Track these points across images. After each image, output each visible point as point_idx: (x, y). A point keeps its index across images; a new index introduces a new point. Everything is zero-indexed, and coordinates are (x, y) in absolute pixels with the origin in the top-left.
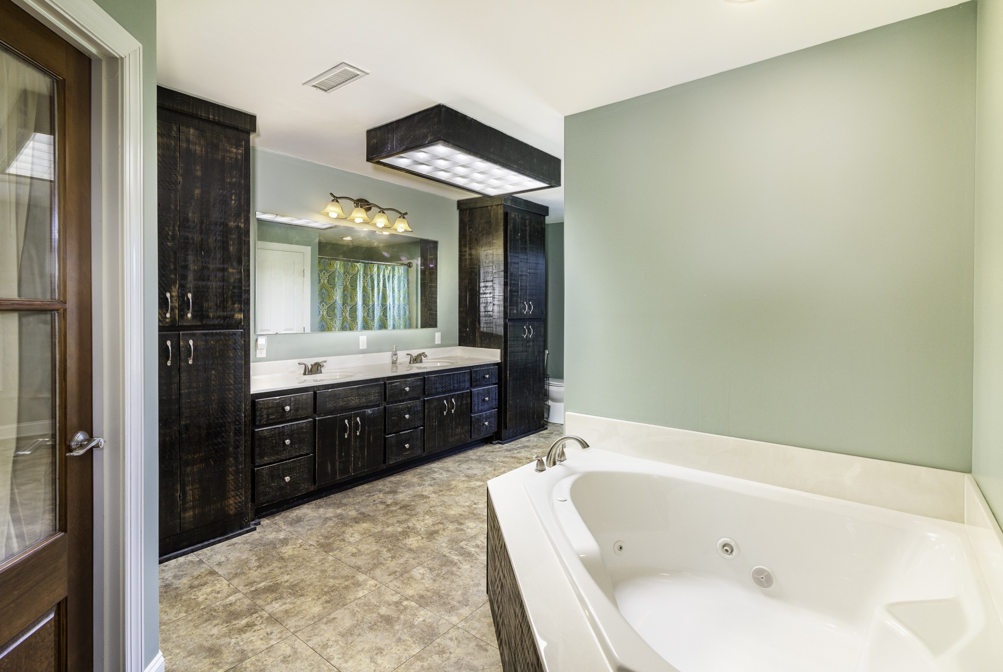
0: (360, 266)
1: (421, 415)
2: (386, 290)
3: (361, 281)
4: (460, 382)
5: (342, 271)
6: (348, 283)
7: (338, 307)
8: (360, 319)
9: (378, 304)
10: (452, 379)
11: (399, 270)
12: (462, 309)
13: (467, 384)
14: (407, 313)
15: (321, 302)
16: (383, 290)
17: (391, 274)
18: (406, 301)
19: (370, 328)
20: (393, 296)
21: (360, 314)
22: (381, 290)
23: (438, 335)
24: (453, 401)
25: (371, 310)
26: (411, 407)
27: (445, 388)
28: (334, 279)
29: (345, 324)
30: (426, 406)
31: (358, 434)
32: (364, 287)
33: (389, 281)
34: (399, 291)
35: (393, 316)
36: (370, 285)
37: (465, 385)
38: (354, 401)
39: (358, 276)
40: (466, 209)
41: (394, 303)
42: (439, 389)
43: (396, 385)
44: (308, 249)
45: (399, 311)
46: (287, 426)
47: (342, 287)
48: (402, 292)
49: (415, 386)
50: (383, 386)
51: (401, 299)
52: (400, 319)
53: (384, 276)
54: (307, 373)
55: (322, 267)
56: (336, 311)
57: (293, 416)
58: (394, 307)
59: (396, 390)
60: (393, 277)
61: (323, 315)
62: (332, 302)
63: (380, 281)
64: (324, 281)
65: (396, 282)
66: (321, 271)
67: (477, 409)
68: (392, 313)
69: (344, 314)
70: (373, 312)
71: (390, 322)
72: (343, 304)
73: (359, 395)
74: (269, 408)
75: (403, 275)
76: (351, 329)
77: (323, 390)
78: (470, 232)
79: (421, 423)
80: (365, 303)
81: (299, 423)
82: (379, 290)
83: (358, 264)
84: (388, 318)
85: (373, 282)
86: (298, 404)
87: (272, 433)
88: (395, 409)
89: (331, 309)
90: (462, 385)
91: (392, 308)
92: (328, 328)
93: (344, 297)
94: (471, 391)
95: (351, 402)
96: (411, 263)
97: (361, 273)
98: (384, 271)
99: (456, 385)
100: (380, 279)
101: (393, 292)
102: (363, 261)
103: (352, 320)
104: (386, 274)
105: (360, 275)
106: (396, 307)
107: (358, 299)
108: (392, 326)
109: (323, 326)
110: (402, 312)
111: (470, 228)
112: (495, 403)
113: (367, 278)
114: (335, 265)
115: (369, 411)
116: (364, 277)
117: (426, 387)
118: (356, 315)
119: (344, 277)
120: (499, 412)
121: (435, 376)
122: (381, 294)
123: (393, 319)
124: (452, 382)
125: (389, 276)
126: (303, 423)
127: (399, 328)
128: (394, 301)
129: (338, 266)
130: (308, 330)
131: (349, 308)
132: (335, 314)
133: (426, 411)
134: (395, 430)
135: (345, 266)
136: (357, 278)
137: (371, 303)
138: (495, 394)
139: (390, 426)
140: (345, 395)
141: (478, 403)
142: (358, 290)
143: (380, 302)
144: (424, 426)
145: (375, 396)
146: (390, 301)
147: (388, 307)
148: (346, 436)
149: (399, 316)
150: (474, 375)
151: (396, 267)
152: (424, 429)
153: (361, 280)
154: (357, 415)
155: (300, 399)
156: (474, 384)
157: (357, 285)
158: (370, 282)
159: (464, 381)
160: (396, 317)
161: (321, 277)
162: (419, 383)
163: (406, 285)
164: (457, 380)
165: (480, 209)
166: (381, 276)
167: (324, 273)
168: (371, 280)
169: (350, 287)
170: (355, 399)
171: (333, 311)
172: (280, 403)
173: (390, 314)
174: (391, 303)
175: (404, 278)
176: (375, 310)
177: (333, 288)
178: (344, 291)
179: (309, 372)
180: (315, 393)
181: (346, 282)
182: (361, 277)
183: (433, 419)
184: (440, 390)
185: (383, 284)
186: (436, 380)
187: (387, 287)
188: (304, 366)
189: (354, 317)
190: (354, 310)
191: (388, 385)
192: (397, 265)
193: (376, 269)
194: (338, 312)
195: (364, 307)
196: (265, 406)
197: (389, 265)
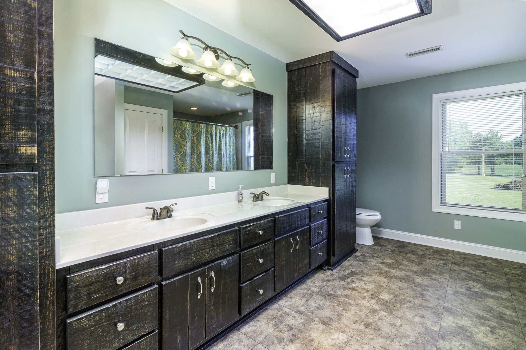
0: (203, 126)
1: (272, 256)
2: (221, 143)
3: (204, 137)
4: (302, 220)
5: (190, 129)
6: (195, 137)
7: (188, 155)
8: (204, 163)
9: (216, 153)
10: (296, 218)
11: (230, 130)
12: (290, 154)
13: (307, 221)
14: (235, 159)
15: (176, 151)
16: (219, 143)
17: (225, 133)
18: (235, 152)
19: (211, 170)
20: (226, 148)
21: (203, 160)
22: (218, 143)
23: (273, 176)
24: (298, 238)
25: (211, 157)
26: (264, 250)
27: (291, 226)
28: (185, 134)
29: (193, 167)
30: (276, 247)
31: (212, 290)
32: (206, 140)
33: (223, 137)
34: (230, 144)
35: (226, 161)
36: (210, 139)
37: (306, 222)
38: (208, 254)
39: (202, 133)
40: (295, 70)
41: (226, 153)
42: (287, 227)
43: (250, 230)
44: (165, 112)
45: (230, 158)
46: (120, 303)
47: (191, 140)
48: (231, 145)
49: (267, 228)
50: (238, 232)
51: (231, 150)
52: (230, 163)
53: (220, 133)
54: (155, 217)
55: (176, 126)
56: (186, 158)
57: (129, 288)
58: (226, 155)
59: (250, 234)
60: (226, 134)
61: (177, 160)
62: (183, 151)
63: (217, 137)
64: (177, 136)
65: (228, 138)
66: (175, 129)
67: (314, 242)
68: (225, 159)
69: (192, 160)
70: (213, 158)
71: (224, 166)
72: (192, 153)
73: (213, 246)
74: (91, 284)
75: (232, 134)
76: (197, 171)
77: (171, 245)
78: (299, 89)
79: (273, 265)
80: (207, 153)
81: (138, 296)
82: (216, 143)
83: (202, 125)
84: (223, 163)
85: (212, 137)
86: (138, 270)
87: (97, 318)
88: (250, 254)
89: (183, 155)
90: (304, 221)
91: (225, 156)
92: (181, 170)
93: (192, 147)
94: (310, 226)
95: (205, 256)
96: (237, 126)
97: (204, 131)
98: (220, 130)
99: (299, 223)
100: (217, 135)
101: (226, 145)
102: (205, 122)
103: (198, 164)
104: (221, 132)
105: (203, 132)
106: (228, 155)
107: (202, 149)
108: (225, 168)
109: (177, 168)
110: (232, 159)
111: (298, 85)
112: (325, 235)
113: (208, 134)
114: (185, 125)
115: (224, 262)
116: (206, 134)
117: (276, 228)
118: (201, 161)
119: (192, 133)
120: (328, 242)
121: (284, 216)
122: (218, 146)
123: (226, 164)
124: (296, 220)
125: (223, 134)
126: (144, 293)
127: (230, 170)
128: (226, 151)
129: (188, 125)
130: (166, 172)
131: (196, 155)
132: (186, 160)
133: (277, 251)
134: (249, 277)
135: (193, 126)
136: (201, 134)
137: (211, 152)
138: (325, 227)
139: (245, 274)
140: (198, 248)
141: (315, 236)
142: (202, 142)
143: (217, 152)
144: (274, 267)
145: (230, 244)
146: (224, 151)
147: (223, 155)
148: (199, 297)
149: (230, 161)
150: (312, 211)
151: (228, 128)
152: (275, 269)
153: (204, 135)
154: (211, 269)
155: (140, 263)
156: (312, 220)
157: (201, 139)
158: (210, 137)
159: (305, 218)
160: (228, 162)
161: (176, 133)
162: (270, 224)
163: (234, 140)
164: (300, 217)
165: (308, 68)
166: (218, 133)
167: (178, 130)
168: (211, 136)
169: (196, 140)
170: (209, 251)
171: (185, 157)
172: (109, 274)
173: (224, 159)
174: (225, 153)
175: (233, 136)
176: (214, 157)
177: (184, 141)
178: (192, 143)
179: (158, 216)
180: (161, 252)
181: (193, 137)
182: (204, 134)
183: (282, 258)
184: (287, 229)
185: (219, 139)
186: (284, 220)
187: (222, 141)
188: (152, 210)
189: (199, 162)
190: (199, 156)
191: (243, 230)
192: (229, 126)
193: (214, 128)
194: (188, 158)
195: (206, 155)
196: (83, 282)
197: (224, 126)
